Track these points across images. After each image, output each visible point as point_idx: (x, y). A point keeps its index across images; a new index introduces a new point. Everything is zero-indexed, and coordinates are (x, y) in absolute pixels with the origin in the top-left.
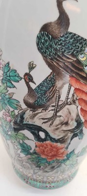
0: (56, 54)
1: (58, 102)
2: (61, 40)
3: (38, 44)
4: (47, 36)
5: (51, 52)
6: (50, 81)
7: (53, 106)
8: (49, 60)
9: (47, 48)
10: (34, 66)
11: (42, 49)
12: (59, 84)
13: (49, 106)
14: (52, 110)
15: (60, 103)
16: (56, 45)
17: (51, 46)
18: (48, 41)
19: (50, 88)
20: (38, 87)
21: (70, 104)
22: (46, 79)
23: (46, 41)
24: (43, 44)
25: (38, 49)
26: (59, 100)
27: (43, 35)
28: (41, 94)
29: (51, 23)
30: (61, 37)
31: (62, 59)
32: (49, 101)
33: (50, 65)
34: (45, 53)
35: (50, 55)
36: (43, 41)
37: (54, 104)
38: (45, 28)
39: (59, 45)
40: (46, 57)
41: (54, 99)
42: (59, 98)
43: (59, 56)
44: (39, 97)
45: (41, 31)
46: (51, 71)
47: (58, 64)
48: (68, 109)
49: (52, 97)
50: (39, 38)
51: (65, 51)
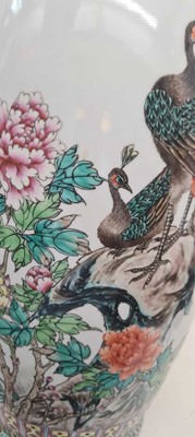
0: (176, 133)
1: (168, 230)
2: (186, 108)
3: (146, 112)
4: (165, 98)
5: (168, 129)
6: (160, 185)
7: (158, 240)
8: (163, 144)
9: (163, 121)
10: (134, 154)
11: (153, 121)
13: (150, 239)
14: (154, 249)
15: (170, 233)
16: (177, 115)
17: (169, 118)
18: (166, 107)
19: (158, 201)
20: (137, 198)
21: (186, 235)
22: (153, 182)
23: (162, 107)
24: (157, 113)
25: (147, 121)
26: (170, 226)
27: (158, 97)
28: (141, 213)
29: (173, 76)
30: (188, 103)
31: (185, 143)
32: (152, 228)
33: (164, 154)
34: (158, 130)
35: (166, 135)
36: (156, 106)
37: (160, 236)
39: (183, 116)
40: (158, 137)
41: (162, 223)
42: (171, 222)
44: (135, 220)
45: (154, 88)
46: (165, 165)
47: (177, 151)
48: (182, 246)
49: (159, 220)
50: (150, 101)
51: (190, 128)
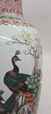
0: (14, 84)
2: (16, 78)
3: (4, 82)
4: (9, 77)
5: (12, 84)
6: (12, 97)
7: (15, 109)
8: (11, 88)
9: (10, 82)
10: (3, 92)
11: (7, 83)
12: (17, 97)
13: (13, 110)
14: (15, 112)
15: (19, 107)
16: (14, 80)
17: (11, 81)
18: (10, 79)
19: (13, 101)
20: (6, 102)
21: (24, 106)
22: (10, 97)
23: (9, 79)
24: (7, 81)
25: (5, 84)
26: (18, 106)
27: (7, 77)
29: (10, 71)
30: (16, 76)
32: (13, 107)
34: (9, 85)
35: (11, 85)
36: (7, 80)
37: (16, 108)
38: (8, 74)
39: (15, 80)
41: (15, 106)
42: (18, 104)
43: (16, 85)
44: (7, 107)
45: (5, 75)
46: (13, 92)
48: (23, 108)
49: (14, 105)
50: (5, 79)
51: (18, 82)
